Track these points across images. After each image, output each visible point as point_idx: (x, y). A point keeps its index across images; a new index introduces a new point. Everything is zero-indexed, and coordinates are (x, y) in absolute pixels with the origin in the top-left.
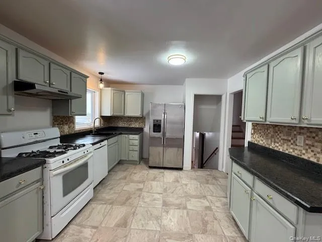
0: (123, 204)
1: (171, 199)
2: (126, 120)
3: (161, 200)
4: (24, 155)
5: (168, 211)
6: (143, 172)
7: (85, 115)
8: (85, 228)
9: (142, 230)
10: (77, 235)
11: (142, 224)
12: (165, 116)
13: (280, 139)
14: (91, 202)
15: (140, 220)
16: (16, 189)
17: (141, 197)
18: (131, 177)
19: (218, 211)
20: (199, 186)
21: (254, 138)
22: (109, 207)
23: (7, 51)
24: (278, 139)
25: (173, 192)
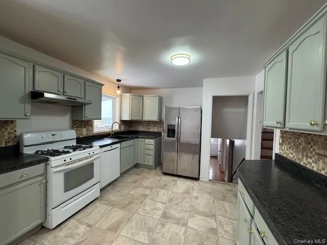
0: (123, 208)
1: (173, 212)
2: (145, 125)
3: (162, 210)
4: (40, 153)
5: (165, 224)
6: (156, 177)
7: (101, 119)
8: (81, 224)
9: (130, 238)
10: (73, 230)
11: (132, 233)
12: (180, 120)
13: (314, 153)
14: (96, 201)
15: (132, 228)
16: (18, 180)
17: (143, 203)
18: (142, 181)
19: (225, 236)
20: (212, 201)
21: (282, 150)
22: (110, 208)
23: (25, 68)
24: (311, 153)
25: (177, 204)
